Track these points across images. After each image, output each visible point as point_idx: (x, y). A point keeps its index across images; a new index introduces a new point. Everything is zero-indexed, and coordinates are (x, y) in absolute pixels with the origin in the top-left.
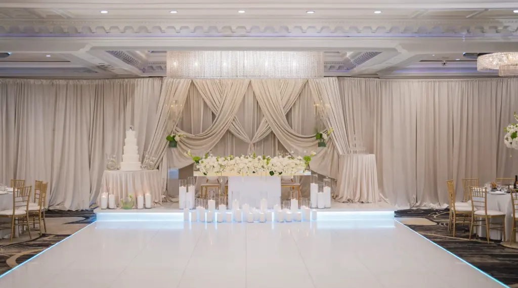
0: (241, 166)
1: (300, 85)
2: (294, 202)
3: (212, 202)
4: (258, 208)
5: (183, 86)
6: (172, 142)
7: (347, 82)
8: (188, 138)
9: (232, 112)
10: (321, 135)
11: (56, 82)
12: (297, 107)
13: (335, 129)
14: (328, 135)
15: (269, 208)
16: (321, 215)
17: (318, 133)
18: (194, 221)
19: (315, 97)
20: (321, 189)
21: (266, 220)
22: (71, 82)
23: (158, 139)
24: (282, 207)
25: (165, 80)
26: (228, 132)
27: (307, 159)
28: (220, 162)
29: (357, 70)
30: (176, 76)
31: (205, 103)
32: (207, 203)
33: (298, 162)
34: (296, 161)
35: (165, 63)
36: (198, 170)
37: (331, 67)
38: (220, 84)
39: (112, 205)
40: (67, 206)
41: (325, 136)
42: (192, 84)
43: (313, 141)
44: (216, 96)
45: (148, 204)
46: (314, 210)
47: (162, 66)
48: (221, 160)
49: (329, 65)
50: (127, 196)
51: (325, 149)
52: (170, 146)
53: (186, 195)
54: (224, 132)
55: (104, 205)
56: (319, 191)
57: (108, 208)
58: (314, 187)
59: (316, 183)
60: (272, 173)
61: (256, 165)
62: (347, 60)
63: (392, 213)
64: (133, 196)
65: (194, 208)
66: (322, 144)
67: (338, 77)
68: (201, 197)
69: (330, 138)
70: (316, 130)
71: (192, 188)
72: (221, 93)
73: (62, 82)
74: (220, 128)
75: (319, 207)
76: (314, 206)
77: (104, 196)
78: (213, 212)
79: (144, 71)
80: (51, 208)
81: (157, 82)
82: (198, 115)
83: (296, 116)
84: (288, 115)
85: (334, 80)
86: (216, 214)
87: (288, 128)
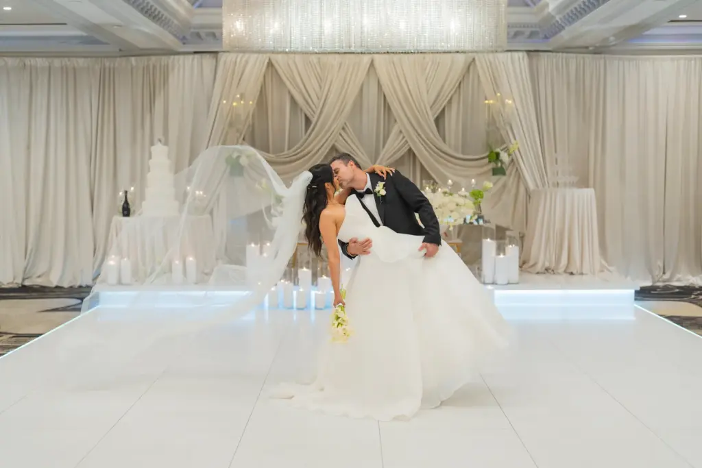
1: (459, 64)
3: (305, 273)
5: (254, 67)
6: (236, 168)
7: (544, 61)
9: (340, 112)
10: (498, 155)
11: (29, 61)
13: (522, 143)
14: (509, 155)
16: (499, 293)
17: (492, 152)
18: (274, 306)
19: (487, 87)
20: (501, 249)
22: (57, 63)
25: (223, 58)
26: (334, 149)
27: (477, 195)
29: (565, 36)
31: (293, 100)
32: (296, 274)
33: (461, 201)
34: (456, 198)
35: (220, 27)
37: (516, 34)
39: (127, 277)
40: (53, 281)
41: (504, 157)
42: (270, 64)
43: (482, 166)
44: (312, 85)
45: (192, 274)
46: (490, 287)
47: (214, 33)
49: (513, 31)
51: (503, 178)
52: (232, 173)
53: (259, 258)
54: (326, 149)
55: (112, 279)
56: (498, 254)
57: (120, 283)
58: (489, 245)
59: (492, 239)
62: (551, 17)
63: (632, 292)
66: (499, 171)
67: (528, 52)
69: (512, 160)
70: (489, 147)
72: (320, 80)
73: (40, 62)
74: (319, 143)
75: (499, 282)
76: (488, 279)
77: (112, 262)
78: (307, 290)
79: (184, 40)
80: (27, 283)
81: (208, 61)
82: (281, 121)
83: (453, 122)
84: (439, 120)
85: (520, 57)
86: (313, 293)
87: (440, 143)
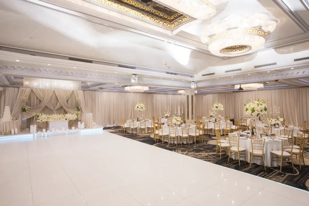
0: (55, 117)
1: (71, 92)
2: (73, 128)
3: (44, 130)
4: (62, 130)
5: (28, 91)
6: (24, 110)
7: (86, 92)
8: (30, 109)
9: (47, 100)
12: (70, 99)
13: (82, 105)
15: (65, 130)
16: (82, 131)
18: (37, 137)
19: (76, 96)
20: (81, 123)
21: (65, 134)
23: (17, 108)
24: (70, 130)
25: (21, 88)
26: (46, 106)
27: (77, 114)
28: (47, 116)
29: (91, 88)
30: (27, 87)
31: (37, 97)
32: (42, 130)
33: (74, 115)
35: (23, 83)
36: (39, 119)
37: (82, 88)
38: (43, 91)
41: (79, 107)
42: (32, 90)
43: (76, 109)
44: (42, 95)
45: (16, 132)
46: (80, 130)
47: (19, 83)
48: (48, 116)
50: (6, 130)
53: (33, 128)
54: (44, 107)
58: (79, 123)
60: (66, 119)
61: (61, 117)
62: (88, 85)
63: (102, 129)
64: (10, 130)
65: (37, 132)
66: (79, 110)
67: (83, 90)
68: (39, 128)
69: (81, 108)
70: (77, 106)
71: (35, 126)
74: (43, 105)
75: (81, 128)
76: (79, 128)
78: (44, 133)
79: (11, 84)
81: (16, 89)
82: (34, 101)
83: (69, 102)
84: (67, 101)
85: (82, 91)
86: (46, 134)
87: (67, 105)
